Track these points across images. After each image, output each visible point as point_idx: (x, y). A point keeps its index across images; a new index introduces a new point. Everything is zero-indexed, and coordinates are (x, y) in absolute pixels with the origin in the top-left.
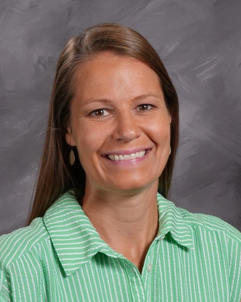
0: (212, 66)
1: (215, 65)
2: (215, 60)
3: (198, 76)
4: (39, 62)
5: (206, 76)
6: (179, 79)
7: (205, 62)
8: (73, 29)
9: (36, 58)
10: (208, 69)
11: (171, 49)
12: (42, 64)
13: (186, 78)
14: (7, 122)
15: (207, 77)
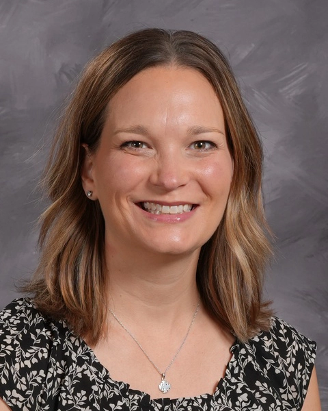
0: (301, 78)
1: (305, 76)
2: (304, 69)
3: (281, 91)
4: (62, 71)
5: (292, 91)
6: (256, 95)
7: (291, 72)
8: (109, 25)
9: (57, 66)
10: (295, 82)
11: (243, 53)
12: (66, 73)
13: (265, 94)
14: (18, 154)
15: (293, 94)
